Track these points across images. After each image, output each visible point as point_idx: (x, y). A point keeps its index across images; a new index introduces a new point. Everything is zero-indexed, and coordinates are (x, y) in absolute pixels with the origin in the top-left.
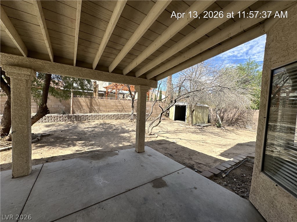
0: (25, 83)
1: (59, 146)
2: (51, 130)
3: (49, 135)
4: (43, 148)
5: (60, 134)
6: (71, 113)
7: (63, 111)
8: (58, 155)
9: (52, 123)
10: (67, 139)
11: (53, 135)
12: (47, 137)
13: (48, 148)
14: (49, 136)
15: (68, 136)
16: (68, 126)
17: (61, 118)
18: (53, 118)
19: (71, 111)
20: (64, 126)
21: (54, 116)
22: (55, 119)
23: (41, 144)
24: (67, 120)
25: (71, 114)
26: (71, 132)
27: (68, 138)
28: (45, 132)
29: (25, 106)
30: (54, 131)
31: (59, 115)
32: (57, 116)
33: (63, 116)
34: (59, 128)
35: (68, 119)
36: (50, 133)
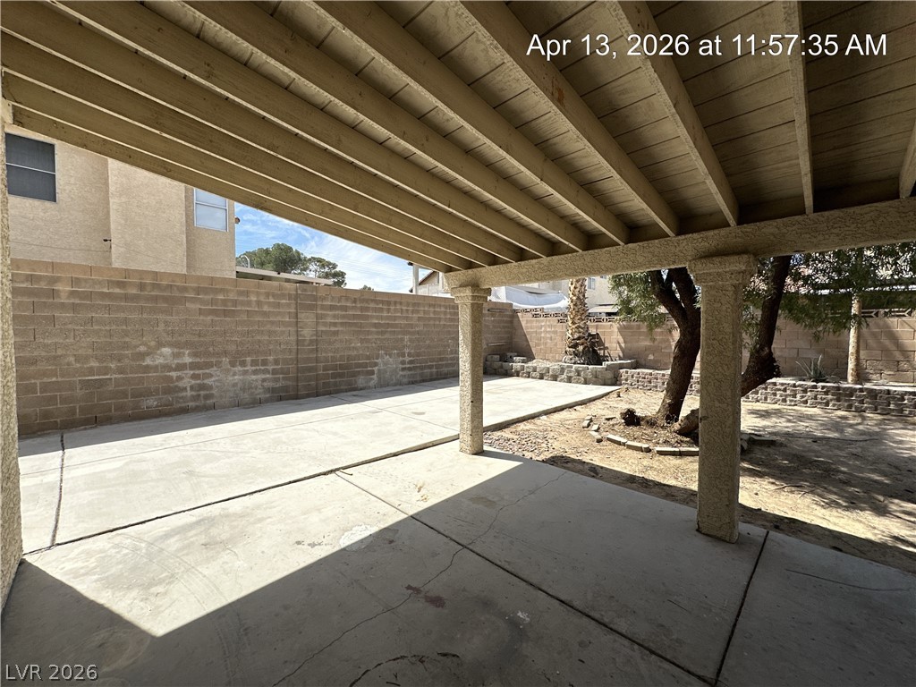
0: (730, 294)
1: (812, 492)
2: (774, 427)
3: (771, 443)
4: (758, 479)
5: (809, 451)
6: (850, 378)
7: (816, 371)
8: (813, 523)
9: (776, 406)
10: (841, 476)
11: (786, 446)
12: (766, 450)
13: (773, 483)
14: (772, 447)
15: (844, 464)
16: (836, 426)
17: (809, 394)
18: (779, 390)
19: (850, 371)
20: (822, 425)
21: (782, 384)
22: (786, 396)
23: (751, 464)
24: (834, 405)
25: (849, 383)
26: (854, 451)
27: (844, 473)
28: (759, 431)
29: (729, 354)
30: (788, 434)
31: (798, 383)
32: (794, 386)
33: (815, 387)
34: (802, 426)
35: (838, 400)
36: (774, 438)
